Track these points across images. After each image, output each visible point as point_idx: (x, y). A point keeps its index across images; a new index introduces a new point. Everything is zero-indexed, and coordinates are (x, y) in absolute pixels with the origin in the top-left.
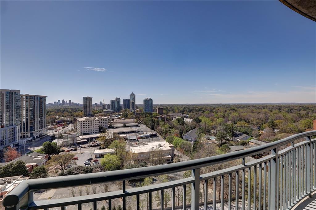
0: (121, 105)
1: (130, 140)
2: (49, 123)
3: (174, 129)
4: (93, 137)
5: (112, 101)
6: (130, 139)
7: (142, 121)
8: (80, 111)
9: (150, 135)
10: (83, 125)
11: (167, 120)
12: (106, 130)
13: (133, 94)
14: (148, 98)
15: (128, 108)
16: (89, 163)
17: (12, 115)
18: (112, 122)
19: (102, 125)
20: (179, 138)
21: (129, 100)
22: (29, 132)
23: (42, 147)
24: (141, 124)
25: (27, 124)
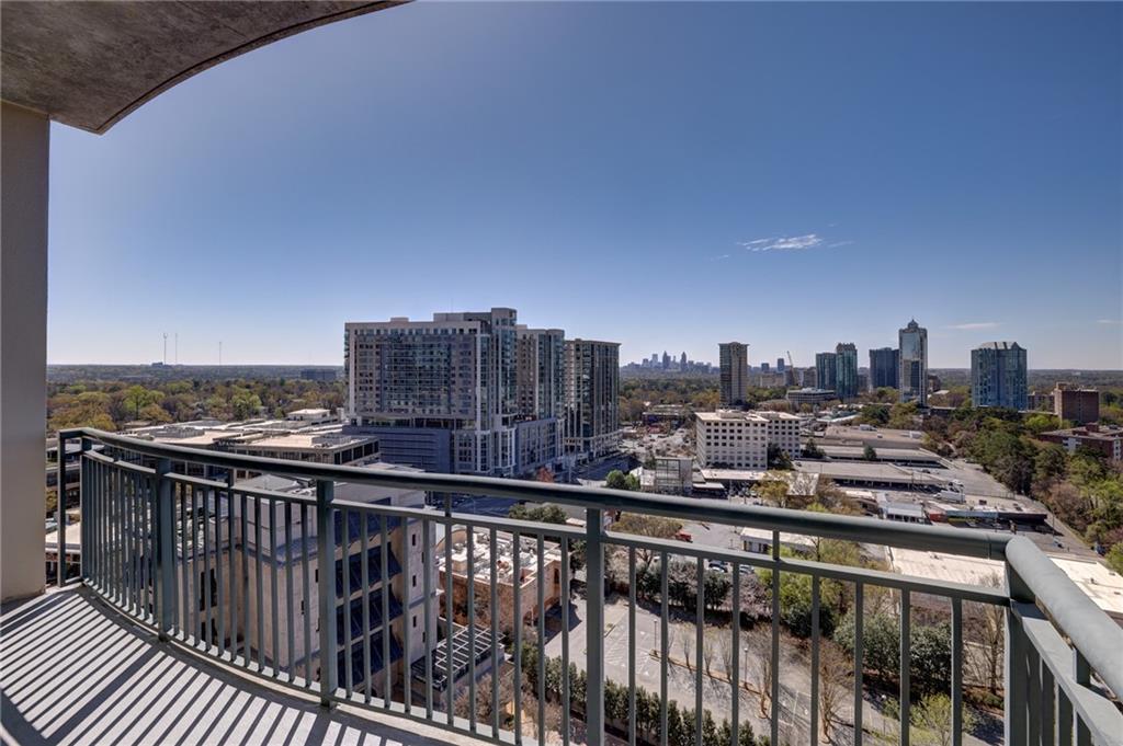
0: (859, 373)
1: (891, 517)
4: (744, 481)
5: (821, 358)
6: (891, 511)
7: (958, 447)
8: (709, 391)
9: (1000, 515)
10: (713, 434)
12: (793, 463)
13: (913, 327)
14: (1000, 341)
15: (894, 385)
17: (550, 393)
18: (821, 434)
19: (779, 441)
21: (895, 354)
22: (582, 438)
24: (956, 457)
25: (578, 418)
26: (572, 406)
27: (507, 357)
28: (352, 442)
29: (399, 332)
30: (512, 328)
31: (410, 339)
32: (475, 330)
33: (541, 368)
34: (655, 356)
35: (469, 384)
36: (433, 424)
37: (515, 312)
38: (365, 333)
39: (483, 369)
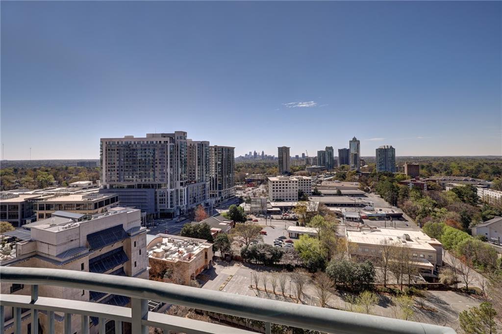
0: (334, 159)
1: (347, 218)
2: (238, 181)
3: (443, 209)
4: (288, 206)
5: (319, 153)
6: (347, 216)
7: (371, 188)
8: (274, 168)
9: (387, 214)
10: (275, 187)
11: (428, 189)
12: (309, 198)
13: (355, 139)
14: (386, 145)
15: (348, 163)
16: (280, 243)
17: (203, 170)
18: (320, 185)
19: (303, 189)
20: (457, 230)
21: (348, 151)
22: (218, 191)
23: (228, 211)
24: (371, 192)
25: (216, 181)
26: (213, 176)
27: (182, 154)
28: (104, 197)
29: (129, 143)
30: (185, 141)
31: (134, 146)
32: (167, 142)
33: (199, 159)
34: (250, 153)
35: (164, 167)
36: (146, 186)
37: (186, 133)
38: (111, 143)
39: (171, 160)
